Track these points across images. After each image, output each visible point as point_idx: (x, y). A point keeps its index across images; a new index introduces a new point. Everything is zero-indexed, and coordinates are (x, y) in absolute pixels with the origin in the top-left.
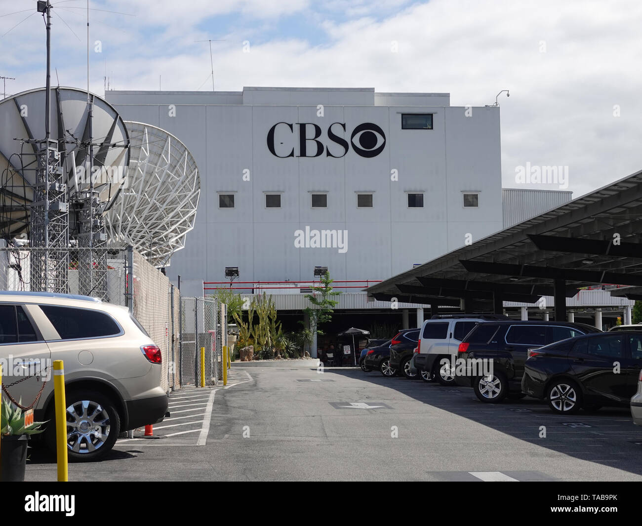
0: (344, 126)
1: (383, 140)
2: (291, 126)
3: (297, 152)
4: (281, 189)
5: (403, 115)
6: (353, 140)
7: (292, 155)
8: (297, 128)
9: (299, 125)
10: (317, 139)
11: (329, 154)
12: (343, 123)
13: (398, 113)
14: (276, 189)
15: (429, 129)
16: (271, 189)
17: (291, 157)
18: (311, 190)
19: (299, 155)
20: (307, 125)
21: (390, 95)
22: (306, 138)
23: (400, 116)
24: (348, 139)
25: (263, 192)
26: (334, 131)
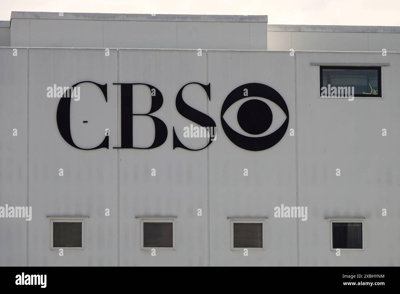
0: (207, 88)
1: (283, 117)
2: (104, 88)
3: (116, 139)
4: (84, 212)
5: (322, 68)
6: (225, 117)
7: (105, 144)
8: (115, 93)
9: (120, 86)
10: (154, 114)
11: (177, 144)
12: (206, 84)
13: (312, 64)
14: (73, 212)
15: (373, 96)
16: (62, 212)
17: (104, 150)
18: (141, 212)
19: (120, 145)
20: (134, 87)
21: (298, 29)
22: (134, 112)
23: (318, 69)
24: (215, 114)
25: (48, 217)
26: (188, 99)
